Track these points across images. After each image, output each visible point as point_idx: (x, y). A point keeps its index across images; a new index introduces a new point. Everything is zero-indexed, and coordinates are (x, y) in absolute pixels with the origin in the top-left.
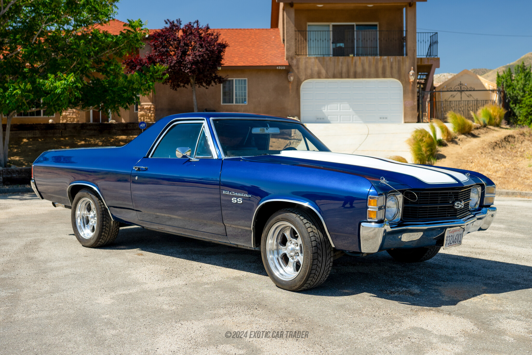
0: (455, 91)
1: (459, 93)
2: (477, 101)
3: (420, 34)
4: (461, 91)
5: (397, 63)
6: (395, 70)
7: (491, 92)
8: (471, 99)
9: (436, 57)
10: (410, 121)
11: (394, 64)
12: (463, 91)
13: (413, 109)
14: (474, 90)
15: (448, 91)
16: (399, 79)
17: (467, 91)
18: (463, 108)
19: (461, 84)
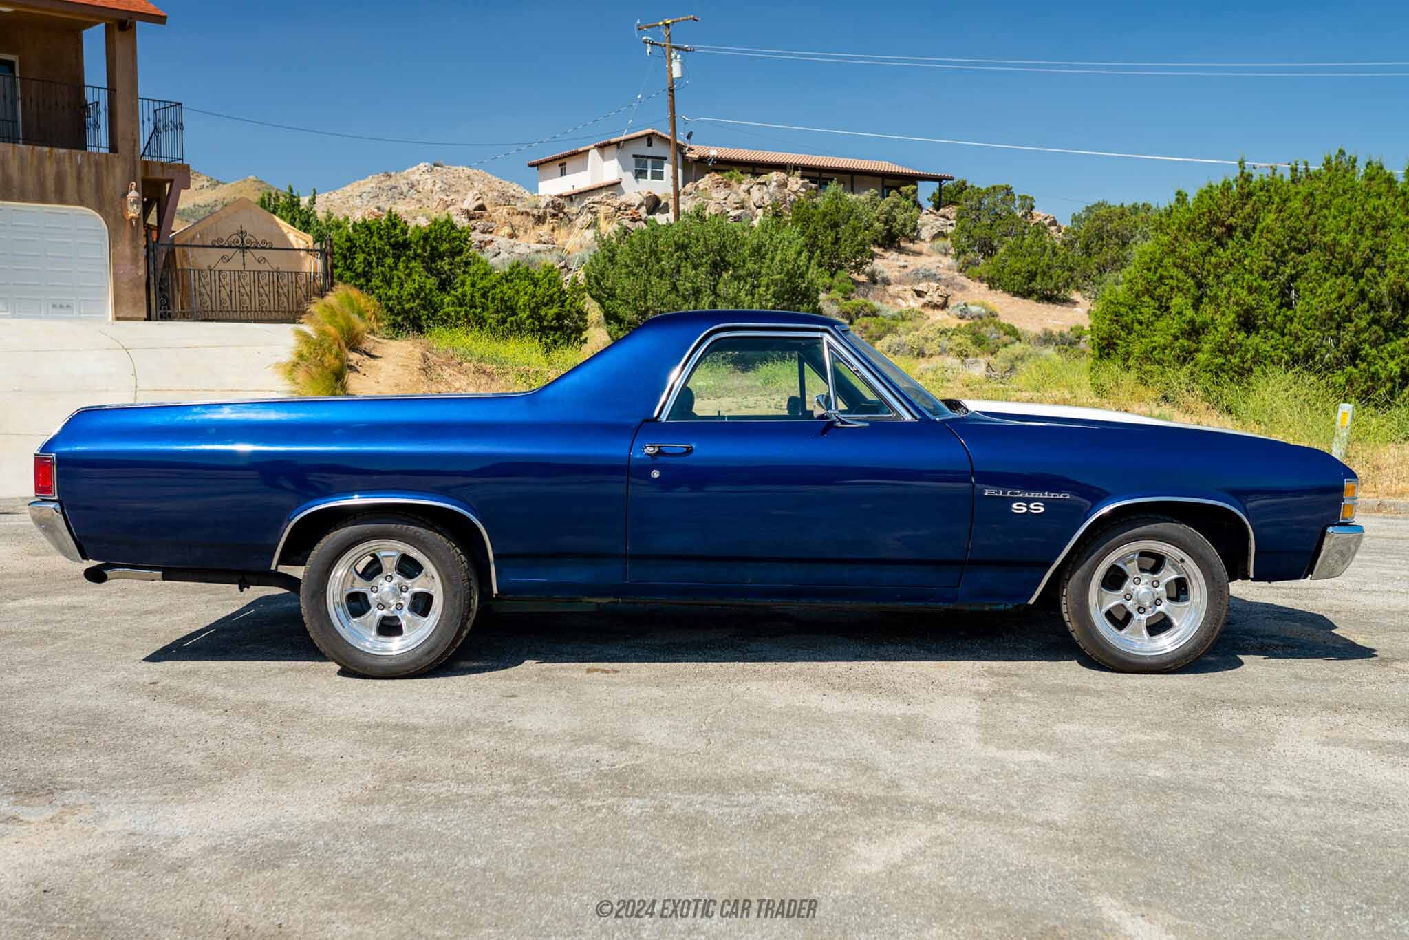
0: (230, 247)
1: (239, 253)
2: (278, 272)
3: (146, 102)
4: (244, 249)
5: (93, 170)
6: (88, 188)
7: (302, 254)
8: (264, 267)
9: (180, 162)
10: (129, 316)
11: (86, 169)
12: (248, 248)
13: (137, 286)
14: (271, 248)
15: (213, 246)
16: (99, 209)
17: (256, 248)
18: (267, 289)
19: (242, 232)
